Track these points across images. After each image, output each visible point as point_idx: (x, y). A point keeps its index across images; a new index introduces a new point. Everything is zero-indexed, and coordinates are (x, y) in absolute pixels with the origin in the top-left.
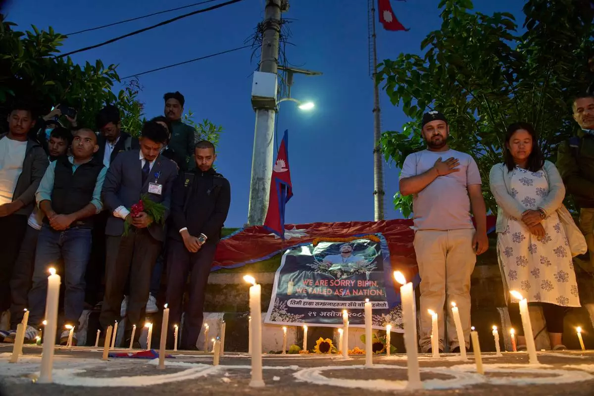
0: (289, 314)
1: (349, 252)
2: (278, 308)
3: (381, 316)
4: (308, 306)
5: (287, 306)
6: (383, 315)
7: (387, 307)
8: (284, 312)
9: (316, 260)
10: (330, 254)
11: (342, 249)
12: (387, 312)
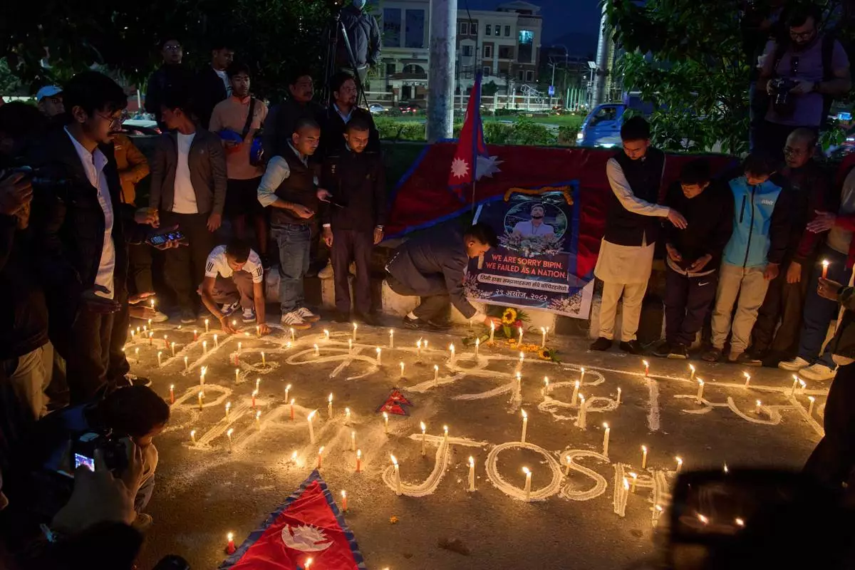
0: (479, 291)
1: (540, 217)
2: (470, 283)
3: (560, 300)
4: (495, 283)
5: (477, 281)
6: (562, 299)
7: (567, 291)
8: (474, 287)
9: (506, 231)
10: (522, 220)
11: (533, 213)
12: (566, 296)
